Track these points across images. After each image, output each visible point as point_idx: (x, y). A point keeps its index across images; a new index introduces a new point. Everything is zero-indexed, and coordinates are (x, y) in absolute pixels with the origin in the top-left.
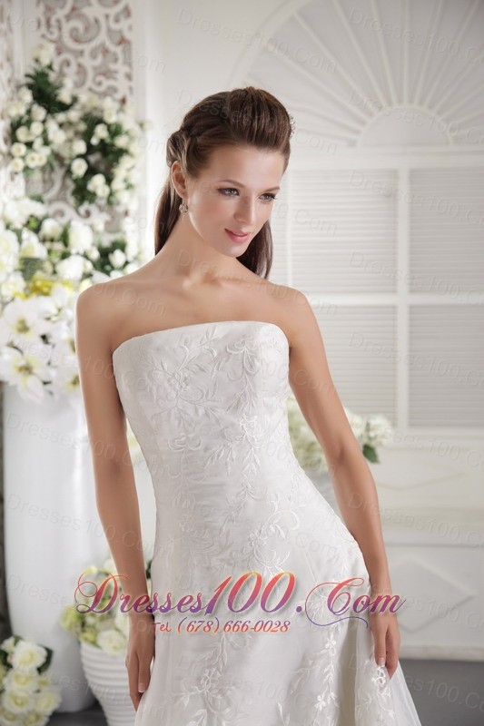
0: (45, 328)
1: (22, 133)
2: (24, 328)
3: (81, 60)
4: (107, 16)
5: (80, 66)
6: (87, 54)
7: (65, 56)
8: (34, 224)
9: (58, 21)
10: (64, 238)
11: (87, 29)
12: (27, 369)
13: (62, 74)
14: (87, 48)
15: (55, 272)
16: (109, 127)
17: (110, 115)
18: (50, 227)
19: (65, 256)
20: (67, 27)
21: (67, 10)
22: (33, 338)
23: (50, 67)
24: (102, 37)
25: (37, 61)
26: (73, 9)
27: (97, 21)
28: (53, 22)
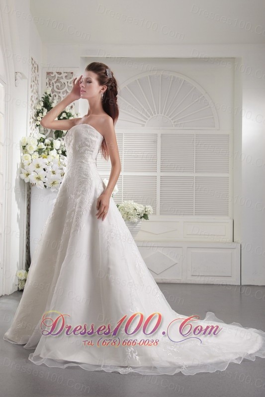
0: (45, 166)
1: (40, 114)
2: (38, 167)
3: (59, 95)
4: (68, 82)
5: (59, 96)
6: (61, 93)
7: (54, 94)
8: (42, 140)
9: (53, 83)
10: (52, 144)
11: (61, 86)
12: (39, 179)
13: (53, 99)
14: (61, 91)
15: (48, 154)
16: (67, 114)
17: (67, 110)
18: (47, 141)
19: (52, 149)
20: (55, 85)
21: (55, 80)
22: (41, 169)
23: (50, 95)
24: (66, 88)
25: (46, 93)
26: (57, 80)
27: (64, 83)
28: (51, 84)
